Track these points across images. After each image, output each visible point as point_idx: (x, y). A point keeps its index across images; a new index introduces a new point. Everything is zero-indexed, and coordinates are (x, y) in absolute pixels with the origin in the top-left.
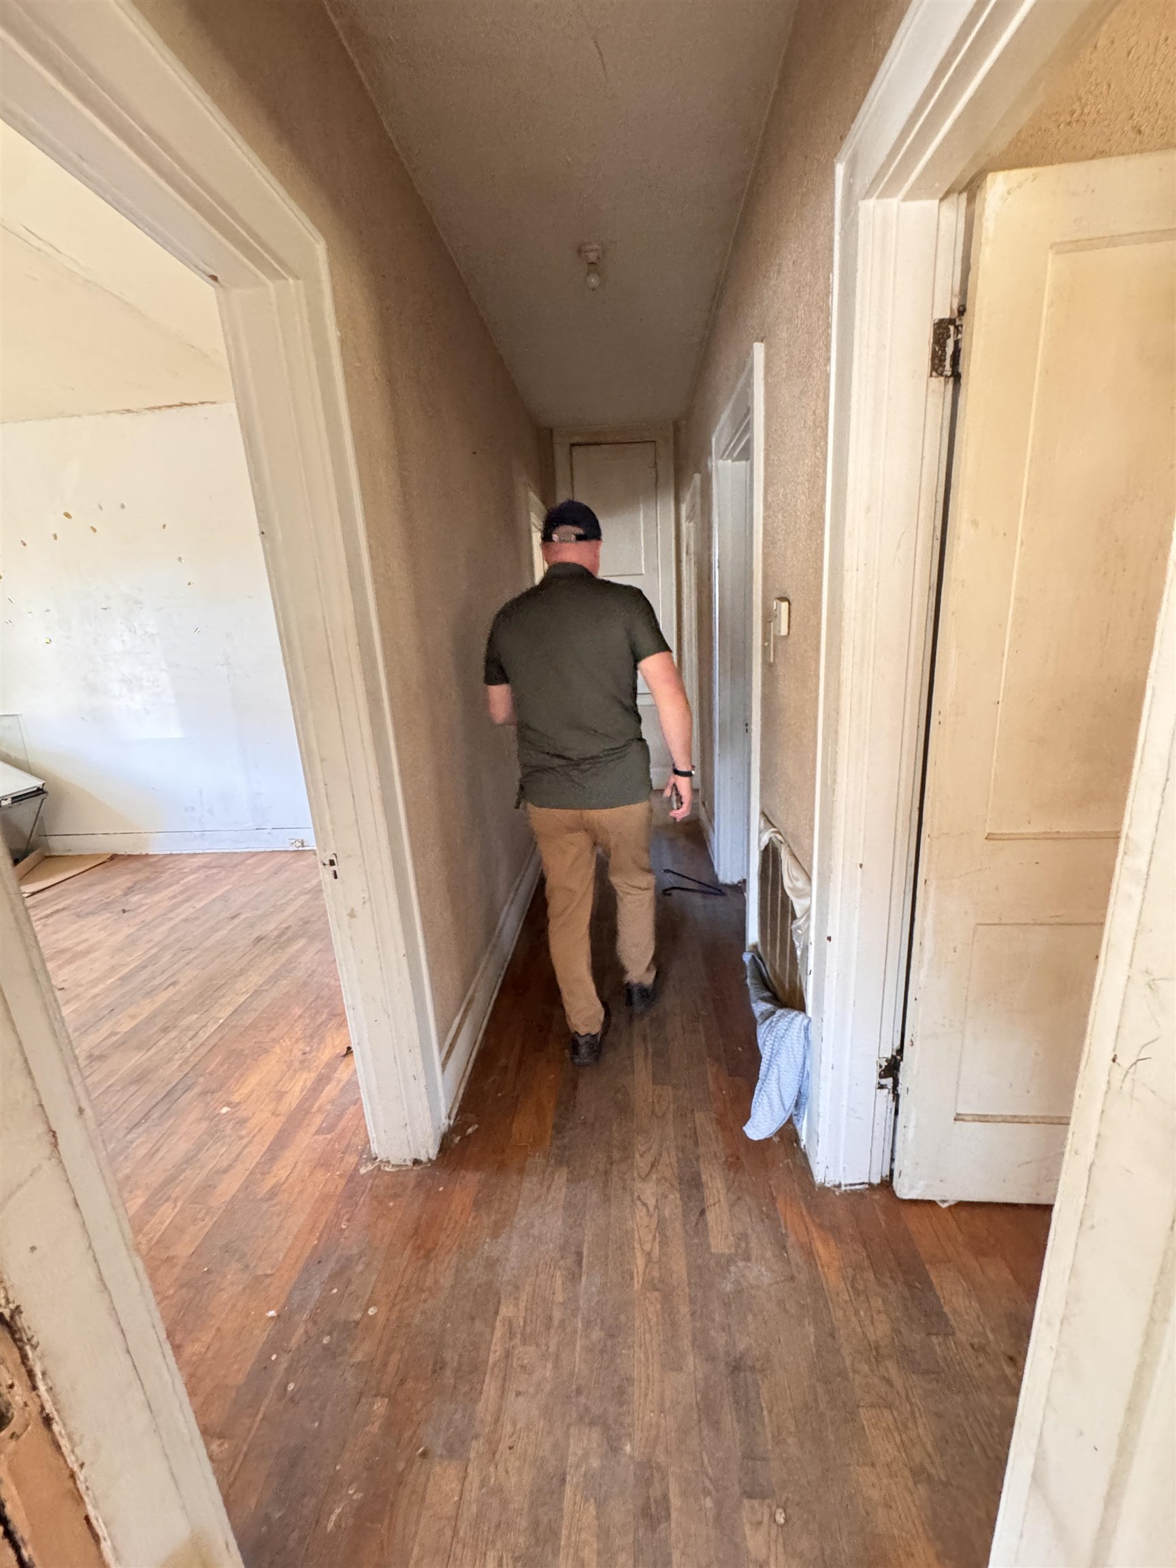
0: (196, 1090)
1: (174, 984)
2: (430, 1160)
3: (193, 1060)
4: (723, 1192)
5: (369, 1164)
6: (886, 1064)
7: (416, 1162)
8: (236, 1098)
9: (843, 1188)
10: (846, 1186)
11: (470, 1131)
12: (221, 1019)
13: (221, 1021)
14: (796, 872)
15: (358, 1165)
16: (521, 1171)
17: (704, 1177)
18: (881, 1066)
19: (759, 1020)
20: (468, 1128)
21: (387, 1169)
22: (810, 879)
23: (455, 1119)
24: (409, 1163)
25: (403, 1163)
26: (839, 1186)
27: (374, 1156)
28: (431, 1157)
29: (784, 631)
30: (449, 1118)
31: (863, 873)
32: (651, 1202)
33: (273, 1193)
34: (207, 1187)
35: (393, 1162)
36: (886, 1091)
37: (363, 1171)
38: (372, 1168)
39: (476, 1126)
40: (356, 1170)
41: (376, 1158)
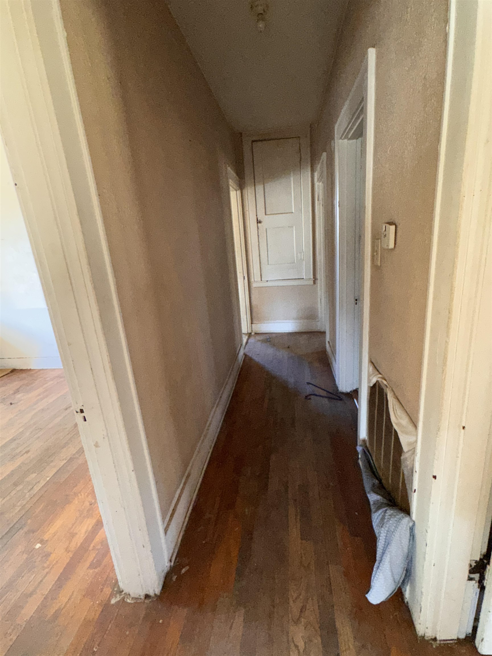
0: (26, 529)
1: (27, 452)
2: (155, 594)
3: (28, 506)
4: (352, 640)
5: (118, 595)
6: (475, 564)
7: (147, 596)
8: (46, 537)
9: (438, 642)
10: (440, 641)
11: (183, 571)
12: (48, 477)
13: (48, 479)
14: (400, 412)
15: (112, 595)
16: (214, 610)
17: (338, 625)
18: (471, 566)
19: (373, 508)
20: (182, 569)
21: (128, 601)
22: (416, 426)
23: (174, 562)
24: (143, 597)
25: (139, 597)
26: (435, 639)
27: (121, 590)
28: (157, 593)
29: (391, 245)
30: (171, 561)
31: (464, 433)
32: (301, 645)
33: (56, 616)
34: (17, 607)
35: (132, 595)
36: (473, 582)
37: (113, 601)
38: (119, 599)
39: (187, 568)
40: (109, 600)
41: (123, 591)
